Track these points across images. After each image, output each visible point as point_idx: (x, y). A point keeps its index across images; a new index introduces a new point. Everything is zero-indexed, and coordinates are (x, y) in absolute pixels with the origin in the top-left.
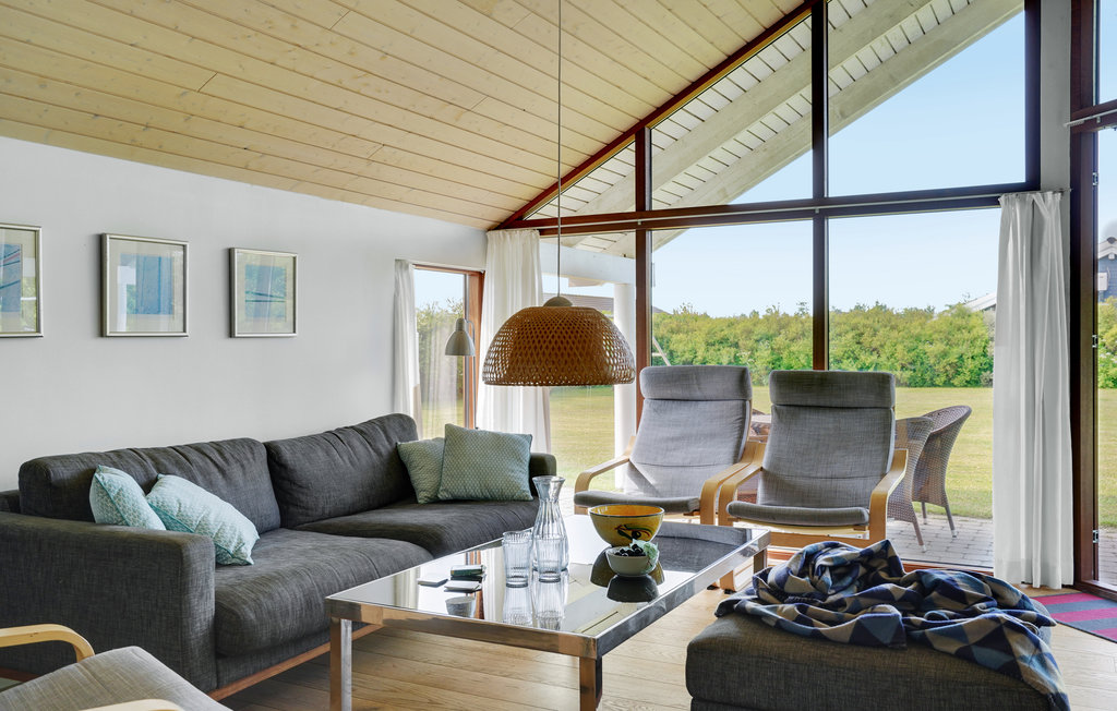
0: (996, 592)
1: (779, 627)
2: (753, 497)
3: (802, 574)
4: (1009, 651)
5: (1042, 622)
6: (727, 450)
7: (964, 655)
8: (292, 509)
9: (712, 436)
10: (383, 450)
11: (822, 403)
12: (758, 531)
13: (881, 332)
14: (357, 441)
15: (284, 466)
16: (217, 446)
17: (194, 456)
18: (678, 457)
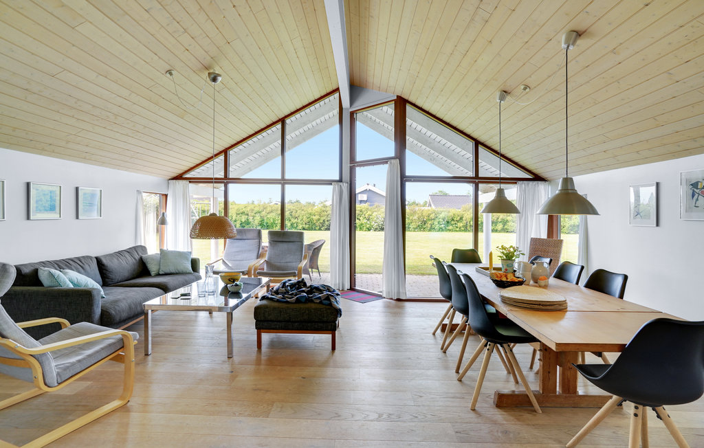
0: (328, 288)
1: (278, 301)
2: (263, 269)
3: (283, 287)
4: (330, 300)
5: (338, 295)
6: (255, 254)
7: (321, 303)
8: (107, 280)
9: (250, 251)
10: (137, 258)
11: (283, 240)
12: (265, 280)
13: (299, 211)
14: (127, 255)
15: (103, 265)
16: (79, 259)
17: (71, 262)
18: (239, 257)
